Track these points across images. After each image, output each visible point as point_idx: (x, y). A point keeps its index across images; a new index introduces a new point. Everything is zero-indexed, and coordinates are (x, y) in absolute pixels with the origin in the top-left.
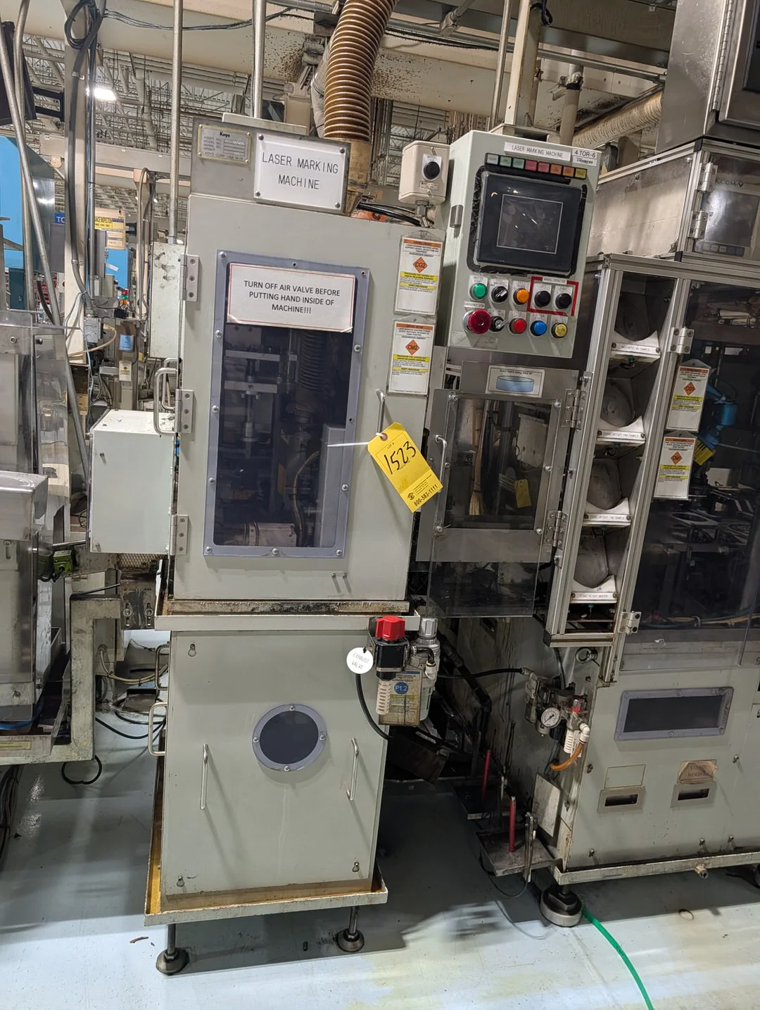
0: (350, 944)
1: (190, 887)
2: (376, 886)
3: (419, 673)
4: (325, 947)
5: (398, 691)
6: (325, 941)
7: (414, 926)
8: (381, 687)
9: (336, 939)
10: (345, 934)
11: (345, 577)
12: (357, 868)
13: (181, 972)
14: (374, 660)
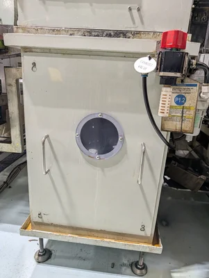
0: (138, 272)
1: (46, 219)
2: (155, 242)
3: (196, 85)
4: (124, 268)
5: (177, 103)
6: (124, 265)
7: (179, 268)
8: (163, 93)
9: (131, 265)
10: (136, 264)
11: (139, 10)
12: (143, 229)
13: (47, 262)
14: (157, 64)
